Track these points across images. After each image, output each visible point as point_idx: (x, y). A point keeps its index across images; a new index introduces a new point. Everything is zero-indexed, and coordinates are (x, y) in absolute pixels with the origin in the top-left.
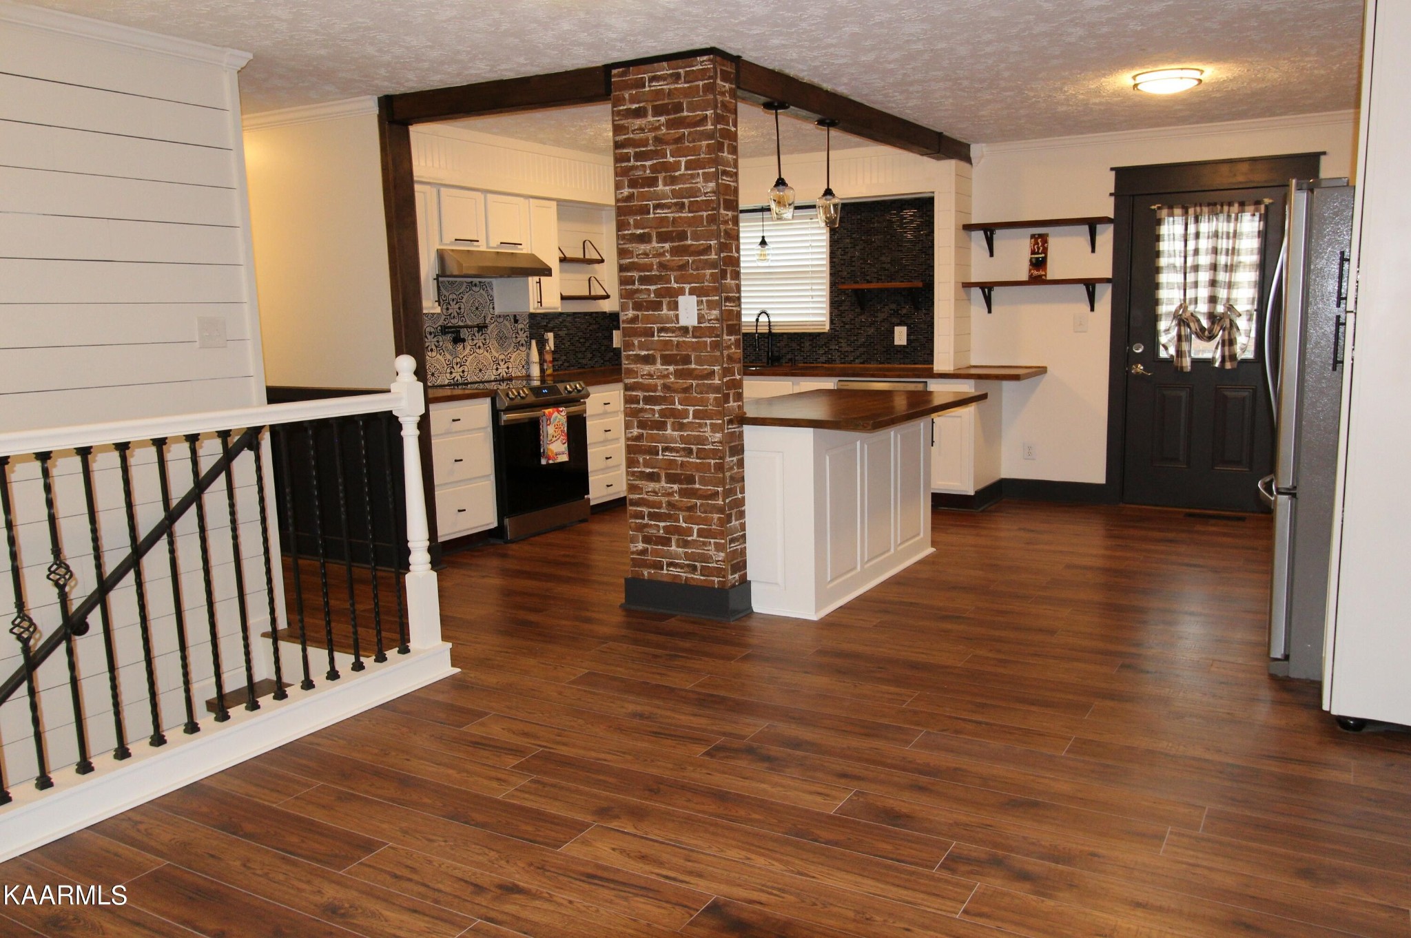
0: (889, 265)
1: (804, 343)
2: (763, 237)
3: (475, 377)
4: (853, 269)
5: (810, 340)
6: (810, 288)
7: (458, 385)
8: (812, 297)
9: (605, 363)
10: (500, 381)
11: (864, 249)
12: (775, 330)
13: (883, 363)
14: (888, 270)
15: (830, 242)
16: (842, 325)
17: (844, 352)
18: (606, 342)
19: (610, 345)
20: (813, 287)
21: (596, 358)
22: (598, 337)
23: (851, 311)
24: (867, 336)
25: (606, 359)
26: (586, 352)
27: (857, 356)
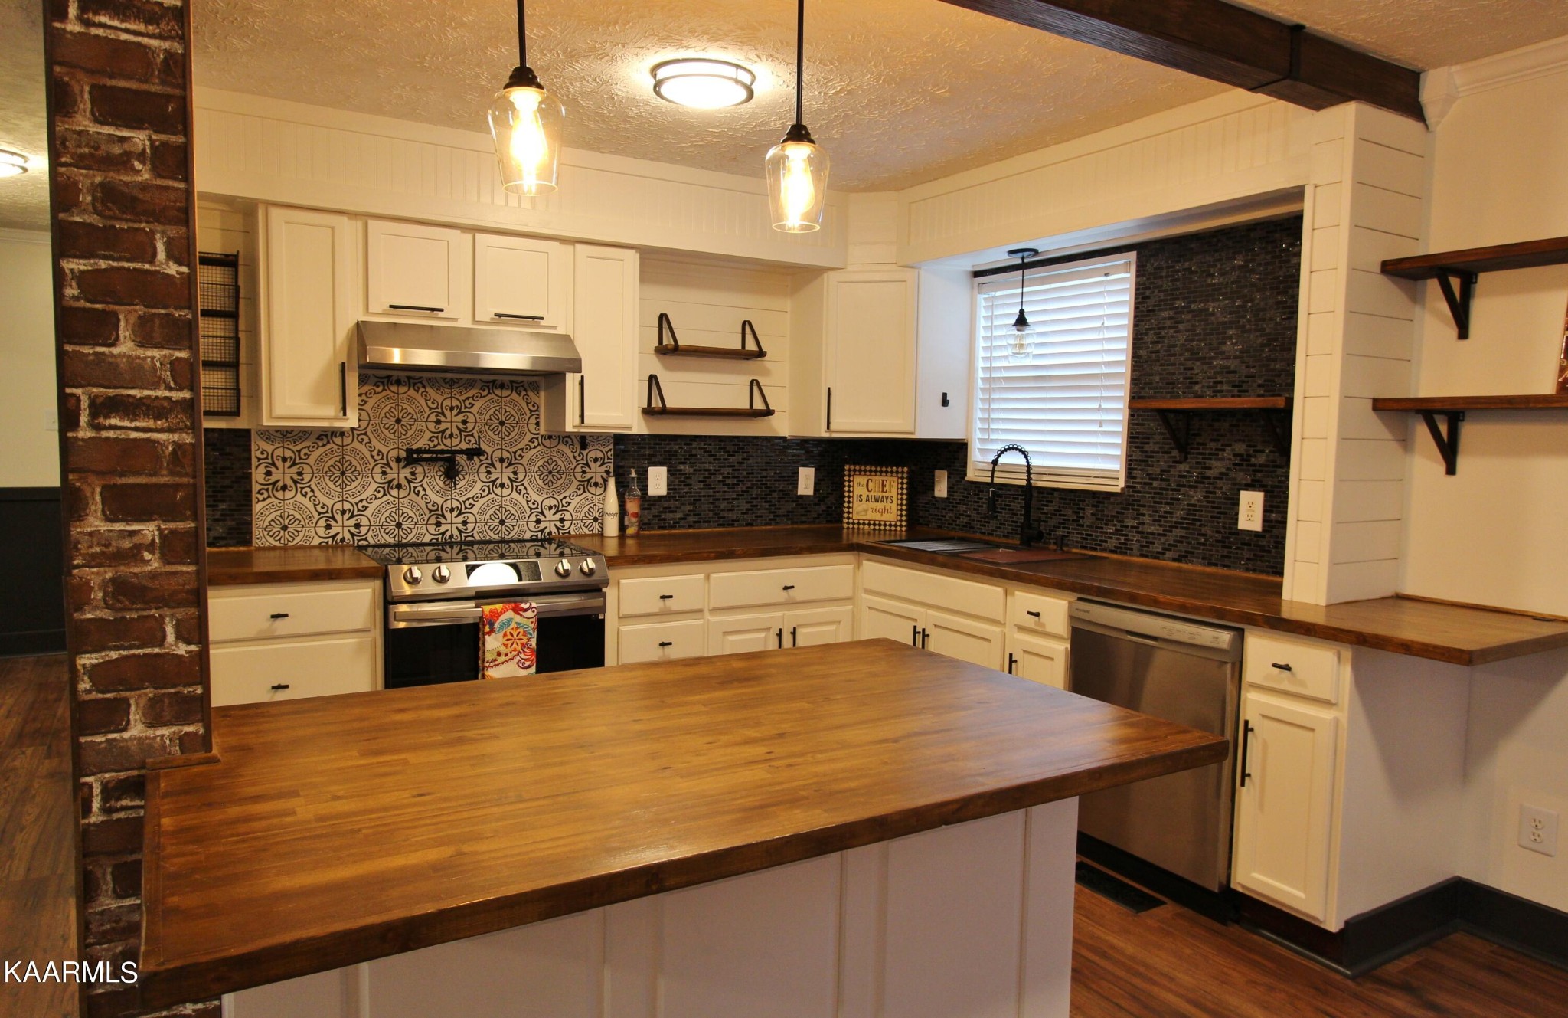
0: (1237, 362)
1: (1084, 509)
2: (1022, 312)
3: (491, 533)
4: (1171, 369)
5: (1093, 506)
7: (451, 545)
8: (1101, 423)
10: (541, 540)
11: (1193, 329)
13: (1216, 565)
14: (1234, 372)
15: (1135, 317)
16: (1147, 480)
17: (1148, 533)
18: (782, 486)
19: (792, 491)
20: (1104, 406)
21: (759, 509)
22: (766, 477)
23: (1163, 453)
24: (1188, 505)
25: (781, 512)
26: (738, 499)
27: (1169, 545)
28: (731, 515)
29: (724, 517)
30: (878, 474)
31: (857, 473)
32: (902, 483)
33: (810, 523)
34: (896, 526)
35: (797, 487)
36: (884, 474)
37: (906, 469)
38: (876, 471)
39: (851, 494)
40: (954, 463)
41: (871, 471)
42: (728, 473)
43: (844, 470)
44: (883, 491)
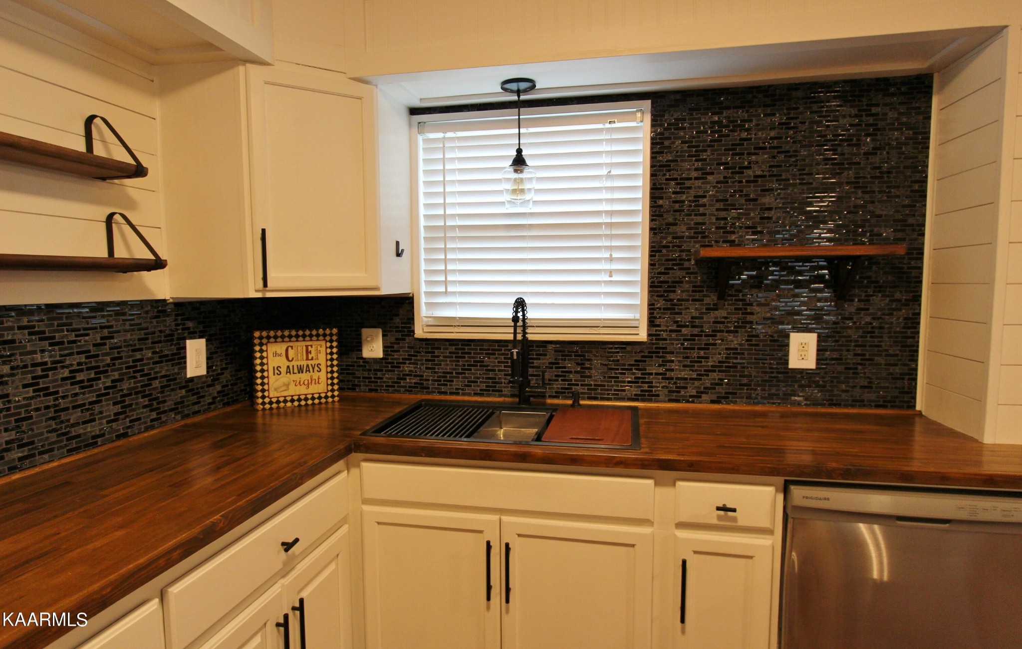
1: (590, 360)
2: (519, 151)
4: (700, 219)
5: (603, 356)
6: (607, 255)
8: (611, 273)
9: (164, 418)
11: (725, 181)
12: (533, 335)
13: (762, 403)
15: (652, 166)
16: (674, 328)
17: (677, 379)
18: (165, 369)
19: (178, 374)
20: (615, 255)
21: (134, 410)
22: (141, 360)
23: (693, 300)
24: (727, 349)
25: (165, 407)
26: (100, 401)
27: (705, 388)
28: (92, 429)
29: (79, 436)
30: (301, 339)
31: (272, 340)
32: (331, 347)
33: (206, 411)
34: (326, 397)
35: (185, 368)
36: (308, 338)
37: (335, 331)
38: (297, 336)
39: (265, 367)
40: (391, 319)
41: (290, 336)
42: (79, 364)
43: (253, 338)
44: (307, 359)
